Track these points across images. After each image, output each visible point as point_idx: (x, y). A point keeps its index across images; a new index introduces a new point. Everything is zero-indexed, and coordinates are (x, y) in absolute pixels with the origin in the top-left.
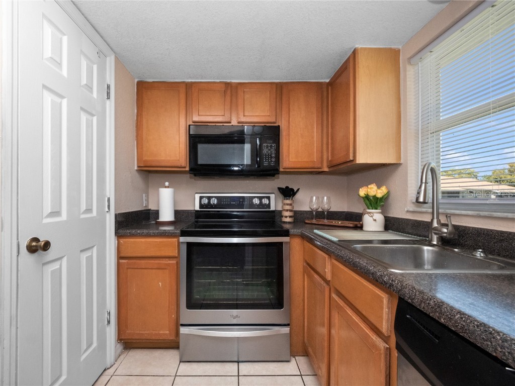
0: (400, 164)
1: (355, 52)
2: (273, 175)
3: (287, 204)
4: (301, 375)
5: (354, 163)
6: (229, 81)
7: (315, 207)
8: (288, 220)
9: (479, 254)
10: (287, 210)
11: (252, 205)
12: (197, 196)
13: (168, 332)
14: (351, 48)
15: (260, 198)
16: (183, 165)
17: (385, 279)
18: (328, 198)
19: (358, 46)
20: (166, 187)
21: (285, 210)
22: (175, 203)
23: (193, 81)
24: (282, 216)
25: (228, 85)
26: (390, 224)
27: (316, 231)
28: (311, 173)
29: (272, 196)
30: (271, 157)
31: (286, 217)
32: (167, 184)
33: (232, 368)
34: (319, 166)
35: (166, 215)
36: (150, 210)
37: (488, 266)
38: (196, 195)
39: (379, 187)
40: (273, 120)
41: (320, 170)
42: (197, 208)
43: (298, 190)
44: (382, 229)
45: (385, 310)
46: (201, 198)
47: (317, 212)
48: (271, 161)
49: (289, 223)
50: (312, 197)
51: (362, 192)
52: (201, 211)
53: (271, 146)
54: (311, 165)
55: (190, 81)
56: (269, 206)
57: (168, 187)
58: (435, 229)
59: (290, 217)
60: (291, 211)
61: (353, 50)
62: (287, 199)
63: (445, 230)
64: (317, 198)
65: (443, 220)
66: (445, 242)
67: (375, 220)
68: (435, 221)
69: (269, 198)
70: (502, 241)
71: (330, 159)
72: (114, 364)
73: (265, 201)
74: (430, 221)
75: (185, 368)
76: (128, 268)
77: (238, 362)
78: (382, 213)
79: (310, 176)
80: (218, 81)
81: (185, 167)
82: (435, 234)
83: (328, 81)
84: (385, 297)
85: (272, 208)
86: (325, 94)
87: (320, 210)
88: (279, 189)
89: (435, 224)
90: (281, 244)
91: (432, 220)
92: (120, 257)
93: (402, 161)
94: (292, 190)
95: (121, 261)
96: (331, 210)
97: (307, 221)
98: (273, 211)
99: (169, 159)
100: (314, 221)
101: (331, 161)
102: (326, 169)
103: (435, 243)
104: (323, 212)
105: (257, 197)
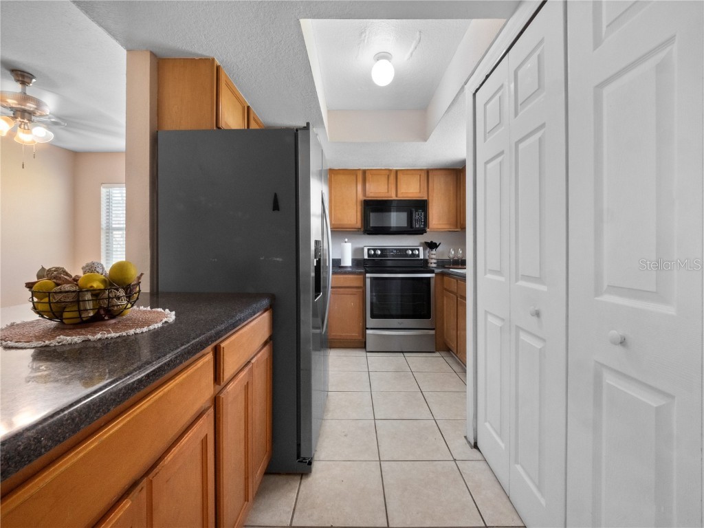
2: (422, 234)
3: (432, 254)
7: (452, 256)
8: (434, 265)
10: (432, 259)
11: (407, 255)
12: (366, 249)
13: (357, 334)
15: (412, 250)
16: (359, 227)
18: (462, 250)
20: (346, 242)
24: (430, 263)
25: (391, 171)
29: (421, 249)
30: (421, 222)
31: (432, 263)
32: (346, 240)
34: (455, 227)
35: (347, 262)
40: (421, 195)
41: (455, 230)
42: (366, 257)
43: (440, 244)
46: (369, 250)
47: (454, 260)
48: (421, 224)
49: (434, 267)
50: (450, 249)
52: (369, 259)
53: (421, 214)
54: (448, 227)
55: (364, 168)
56: (418, 255)
59: (435, 263)
60: (435, 259)
62: (432, 250)
64: (454, 250)
69: (418, 250)
71: (462, 222)
73: (417, 252)
77: (402, 352)
80: (384, 168)
81: (360, 229)
85: (422, 257)
87: (456, 258)
88: (426, 243)
94: (436, 244)
96: (464, 259)
97: (446, 266)
98: (421, 260)
99: (349, 223)
101: (462, 224)
102: (459, 230)
104: (458, 260)
105: (410, 249)
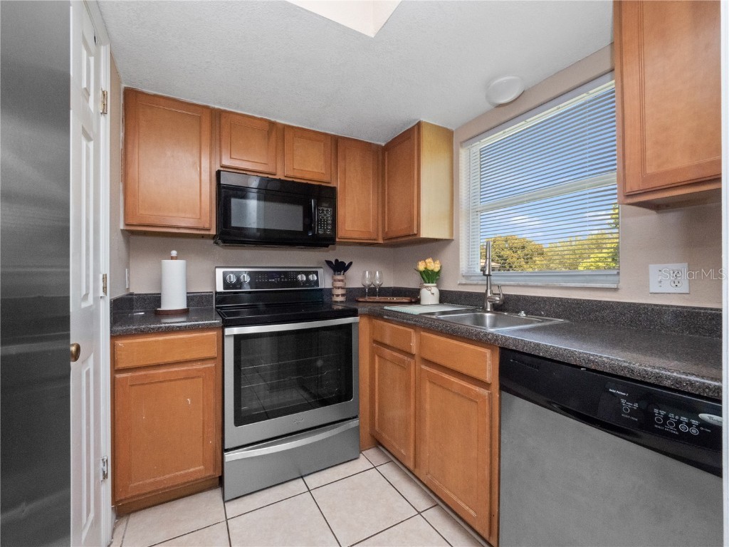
0: (453, 240)
1: (419, 124)
2: (327, 246)
3: (339, 281)
4: (375, 467)
5: (418, 237)
6: (273, 120)
7: (367, 282)
8: (340, 299)
9: (523, 314)
10: (339, 288)
11: (297, 283)
12: (219, 273)
13: (202, 467)
14: (415, 120)
15: (307, 274)
16: (207, 226)
17: (489, 337)
18: (380, 273)
19: (423, 119)
20: (172, 258)
21: (336, 288)
22: (188, 282)
23: (222, 108)
24: (333, 295)
25: (272, 124)
26: (445, 297)
27: (386, 308)
28: (361, 244)
29: (320, 271)
30: (327, 224)
31: (338, 295)
32: (174, 253)
33: (298, 485)
34: (375, 237)
35: (174, 299)
36: (132, 294)
37: (531, 322)
38: (217, 270)
39: (434, 261)
40: (326, 178)
41: (376, 242)
42: (220, 288)
43: (351, 264)
44: (438, 302)
45: (489, 362)
46: (225, 274)
47: (370, 289)
48: (327, 229)
49: (341, 302)
50: (365, 272)
51: (421, 267)
52: (224, 292)
53: (327, 210)
54: (366, 236)
55: (217, 107)
56: (317, 283)
57: (176, 258)
58: (489, 298)
59: (343, 295)
60: (342, 288)
61: (417, 122)
62: (338, 275)
63: (498, 299)
64: (370, 273)
65: (496, 291)
66: (497, 308)
67: (433, 294)
68: (489, 291)
69: (316, 273)
70: (534, 303)
71: (386, 230)
72: (111, 543)
73: (313, 277)
74: (484, 292)
75: (233, 508)
76: (131, 386)
77: (302, 477)
78: (437, 286)
79: (359, 248)
80: (259, 116)
81: (209, 230)
82: (490, 302)
83: (383, 144)
84: (487, 352)
85: (321, 286)
86: (380, 158)
87: (372, 286)
88: (326, 261)
89: (489, 295)
90: (350, 325)
91: (487, 291)
92: (115, 370)
93: (454, 238)
94: (343, 263)
95: (118, 376)
96: (383, 286)
98: (321, 290)
100: (367, 299)
101: (387, 233)
102: (381, 241)
103: (489, 310)
104: (375, 288)
105: (303, 272)
